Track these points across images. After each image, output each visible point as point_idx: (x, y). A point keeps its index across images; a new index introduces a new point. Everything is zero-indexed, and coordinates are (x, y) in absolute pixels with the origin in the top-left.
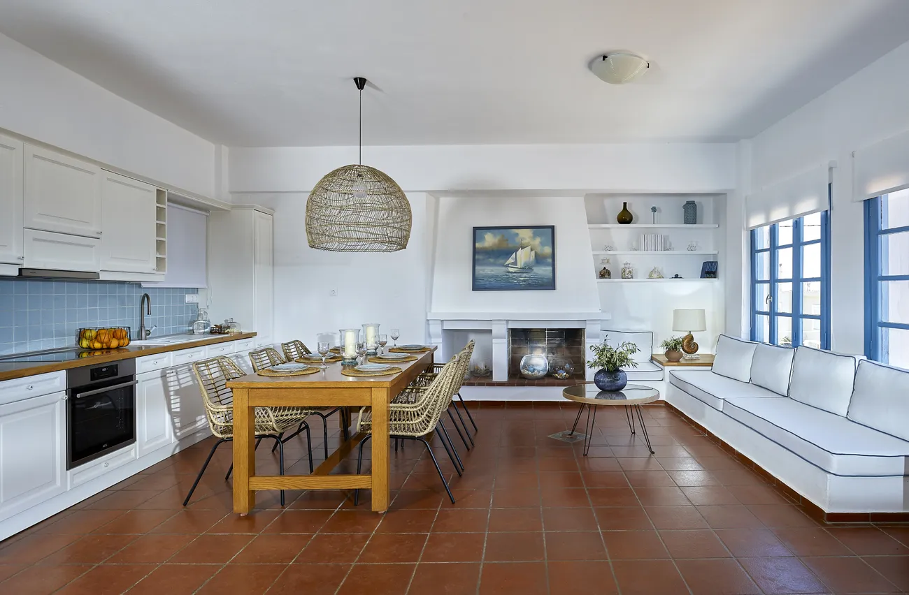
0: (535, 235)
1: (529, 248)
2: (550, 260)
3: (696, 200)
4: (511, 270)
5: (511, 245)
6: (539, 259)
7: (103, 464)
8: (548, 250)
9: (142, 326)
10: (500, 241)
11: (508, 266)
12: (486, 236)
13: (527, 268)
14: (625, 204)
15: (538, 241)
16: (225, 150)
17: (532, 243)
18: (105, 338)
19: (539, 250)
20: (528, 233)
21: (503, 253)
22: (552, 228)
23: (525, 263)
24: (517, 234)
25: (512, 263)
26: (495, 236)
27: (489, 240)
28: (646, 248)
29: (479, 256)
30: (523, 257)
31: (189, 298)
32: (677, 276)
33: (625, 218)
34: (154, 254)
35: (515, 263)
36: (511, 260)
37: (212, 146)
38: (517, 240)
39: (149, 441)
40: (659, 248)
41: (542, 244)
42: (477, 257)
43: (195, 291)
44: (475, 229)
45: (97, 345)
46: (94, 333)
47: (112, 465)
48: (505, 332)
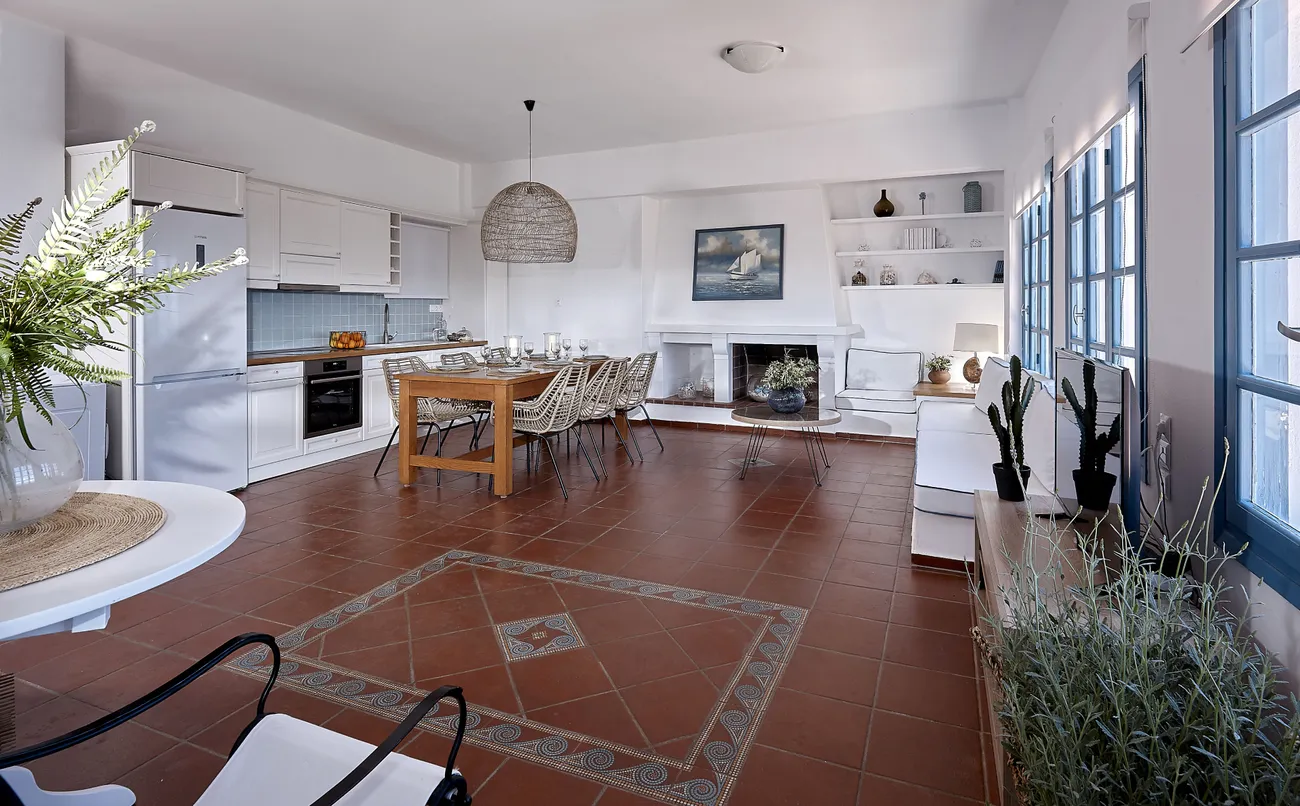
0: (762, 236)
1: (754, 251)
2: (777, 265)
3: (980, 180)
4: (734, 277)
5: (734, 249)
6: (765, 265)
7: (334, 440)
8: (775, 253)
9: (386, 332)
10: (724, 245)
11: (730, 272)
12: (709, 240)
13: (752, 275)
14: (884, 192)
15: (765, 242)
16: (468, 167)
17: (758, 245)
18: (345, 340)
19: (764, 253)
20: (755, 233)
21: (728, 257)
22: (782, 227)
23: (750, 269)
24: (742, 236)
25: (735, 270)
26: (718, 239)
27: (713, 244)
28: (912, 246)
29: (701, 261)
30: (748, 262)
31: (433, 308)
32: (955, 281)
33: (884, 209)
34: (389, 269)
35: (739, 269)
36: (734, 266)
37: (456, 166)
38: (743, 241)
39: (375, 427)
40: (929, 244)
41: (770, 246)
42: (698, 263)
43: (439, 301)
44: (698, 232)
45: (340, 345)
46: (338, 335)
47: (341, 442)
48: (724, 347)
